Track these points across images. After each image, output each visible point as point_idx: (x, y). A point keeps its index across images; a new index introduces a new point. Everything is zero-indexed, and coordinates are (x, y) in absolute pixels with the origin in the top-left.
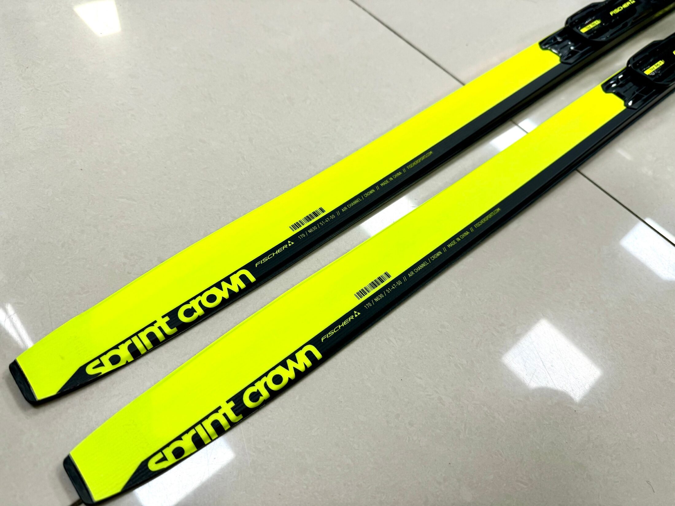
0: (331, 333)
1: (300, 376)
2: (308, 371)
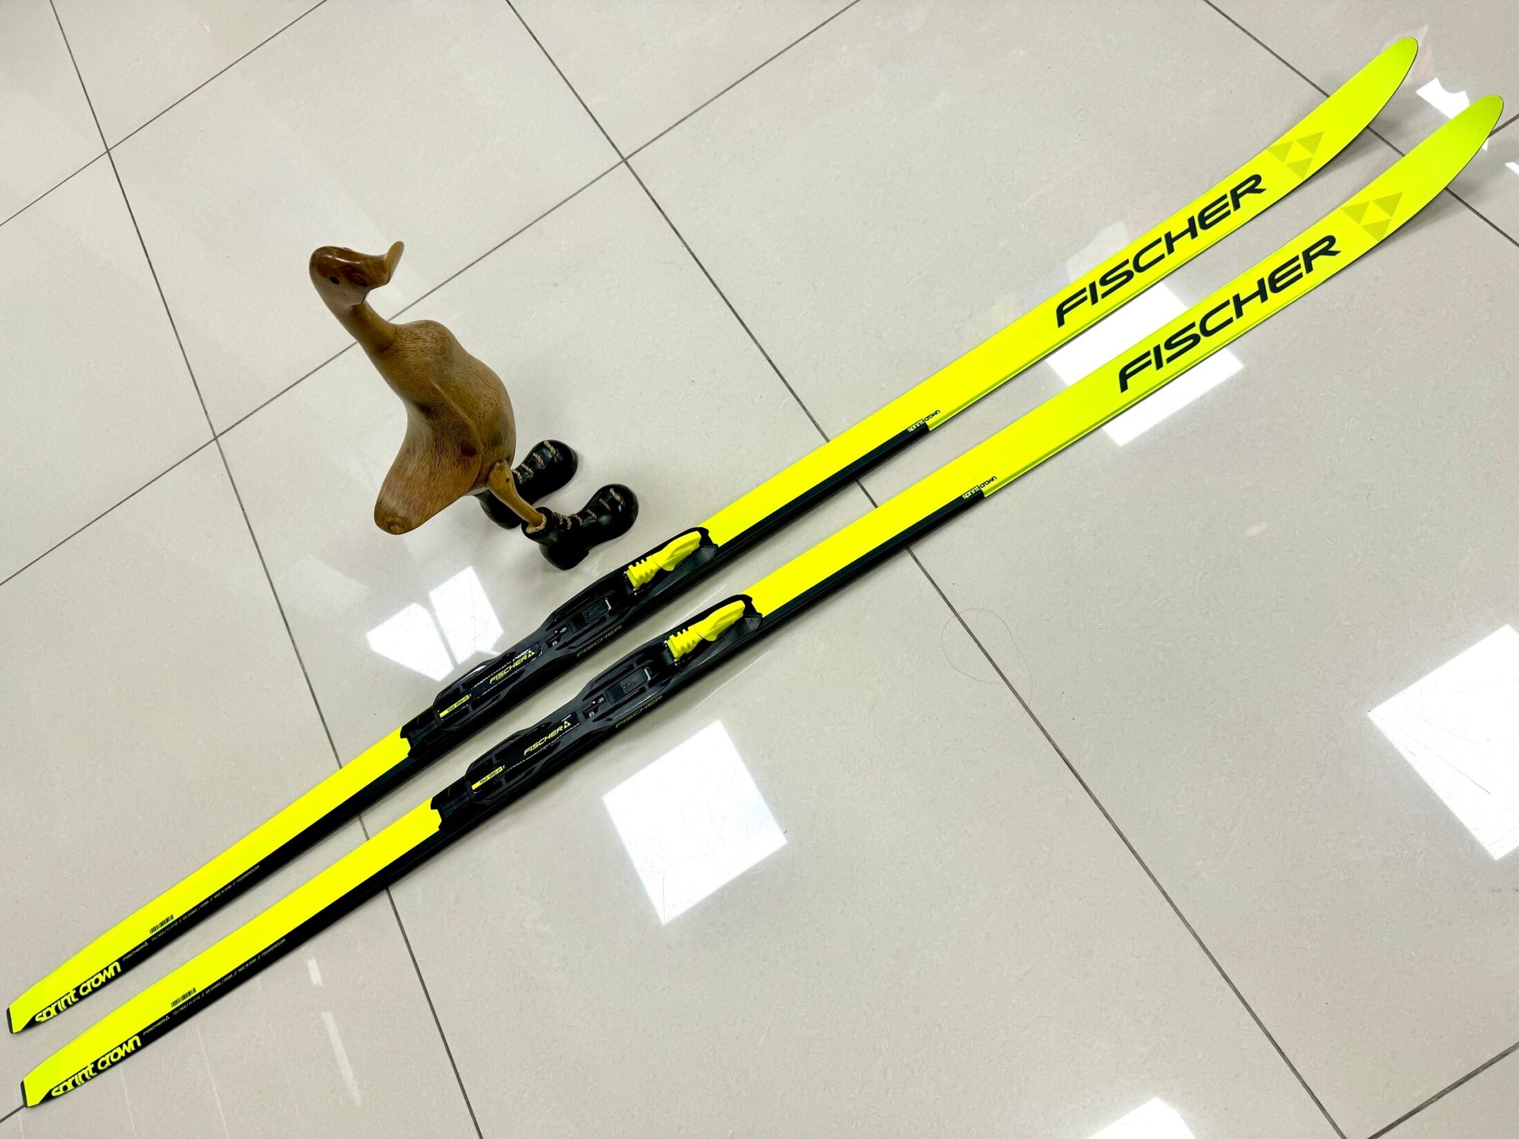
0: (150, 1030)
1: (128, 1055)
2: (133, 1053)
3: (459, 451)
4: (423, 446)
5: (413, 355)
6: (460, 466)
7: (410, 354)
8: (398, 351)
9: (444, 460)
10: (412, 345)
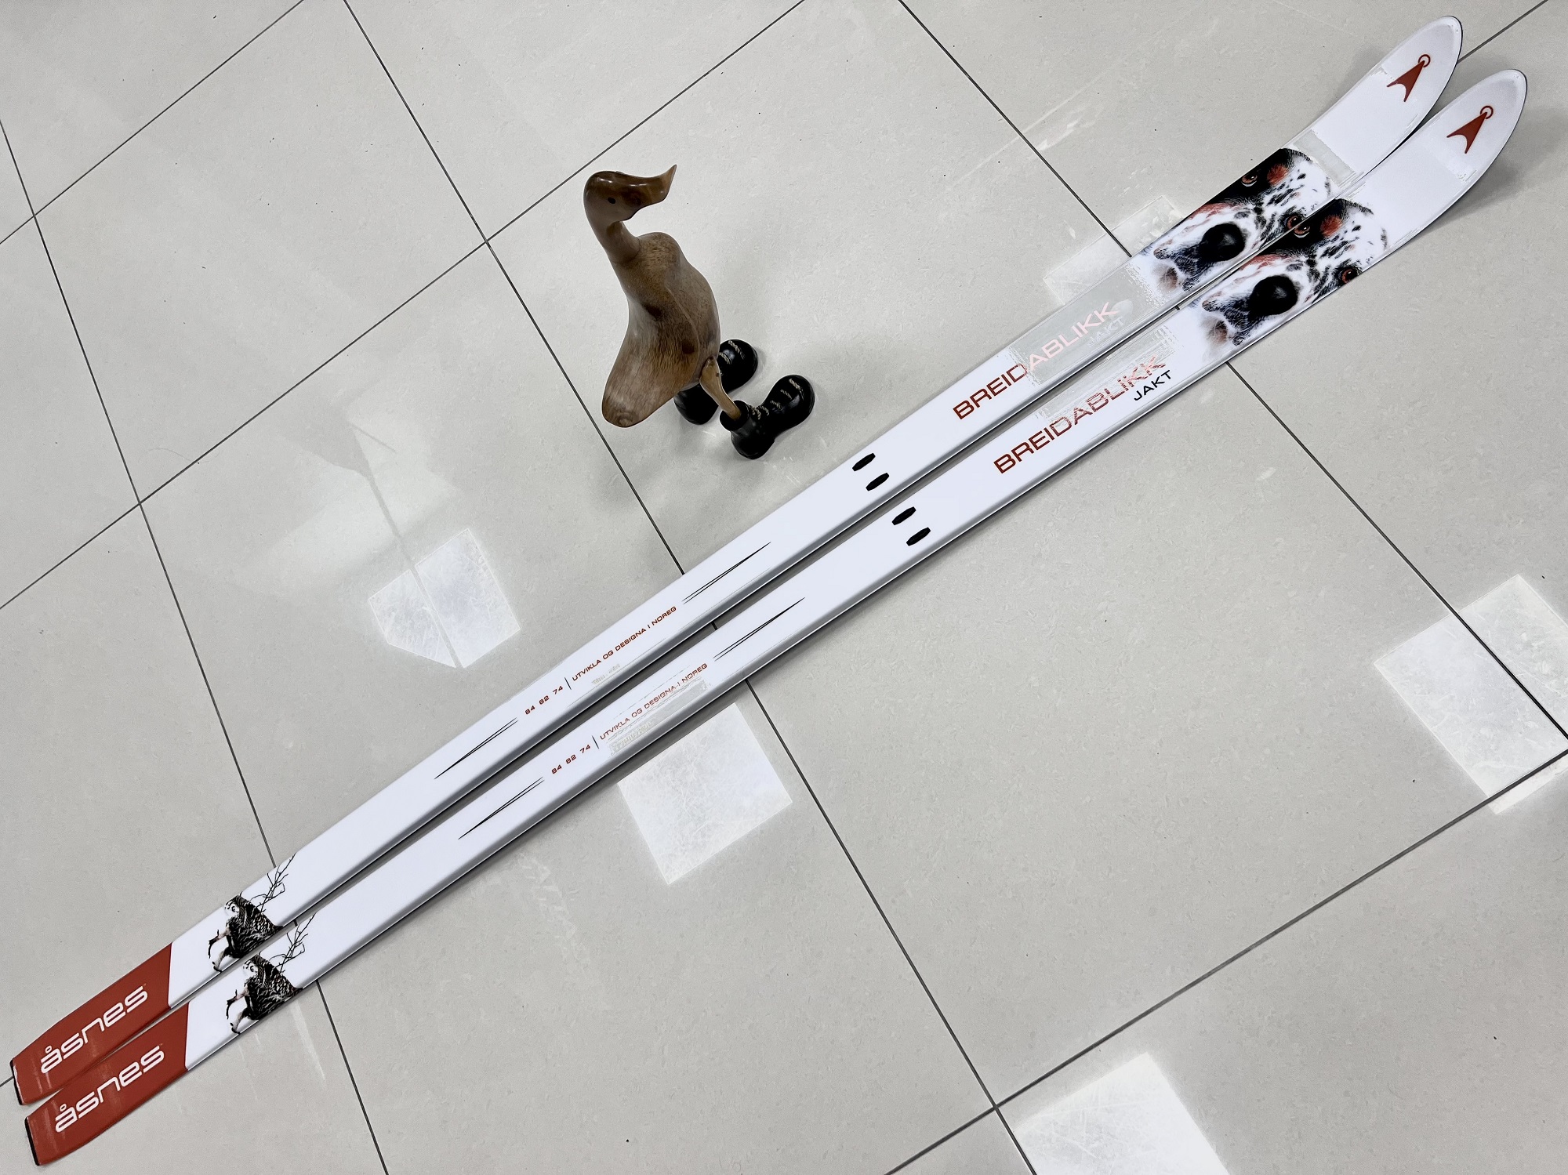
3: (680, 350)
4: (647, 346)
5: (653, 262)
6: (680, 364)
7: (650, 263)
8: (641, 260)
9: (666, 358)
10: (652, 255)
